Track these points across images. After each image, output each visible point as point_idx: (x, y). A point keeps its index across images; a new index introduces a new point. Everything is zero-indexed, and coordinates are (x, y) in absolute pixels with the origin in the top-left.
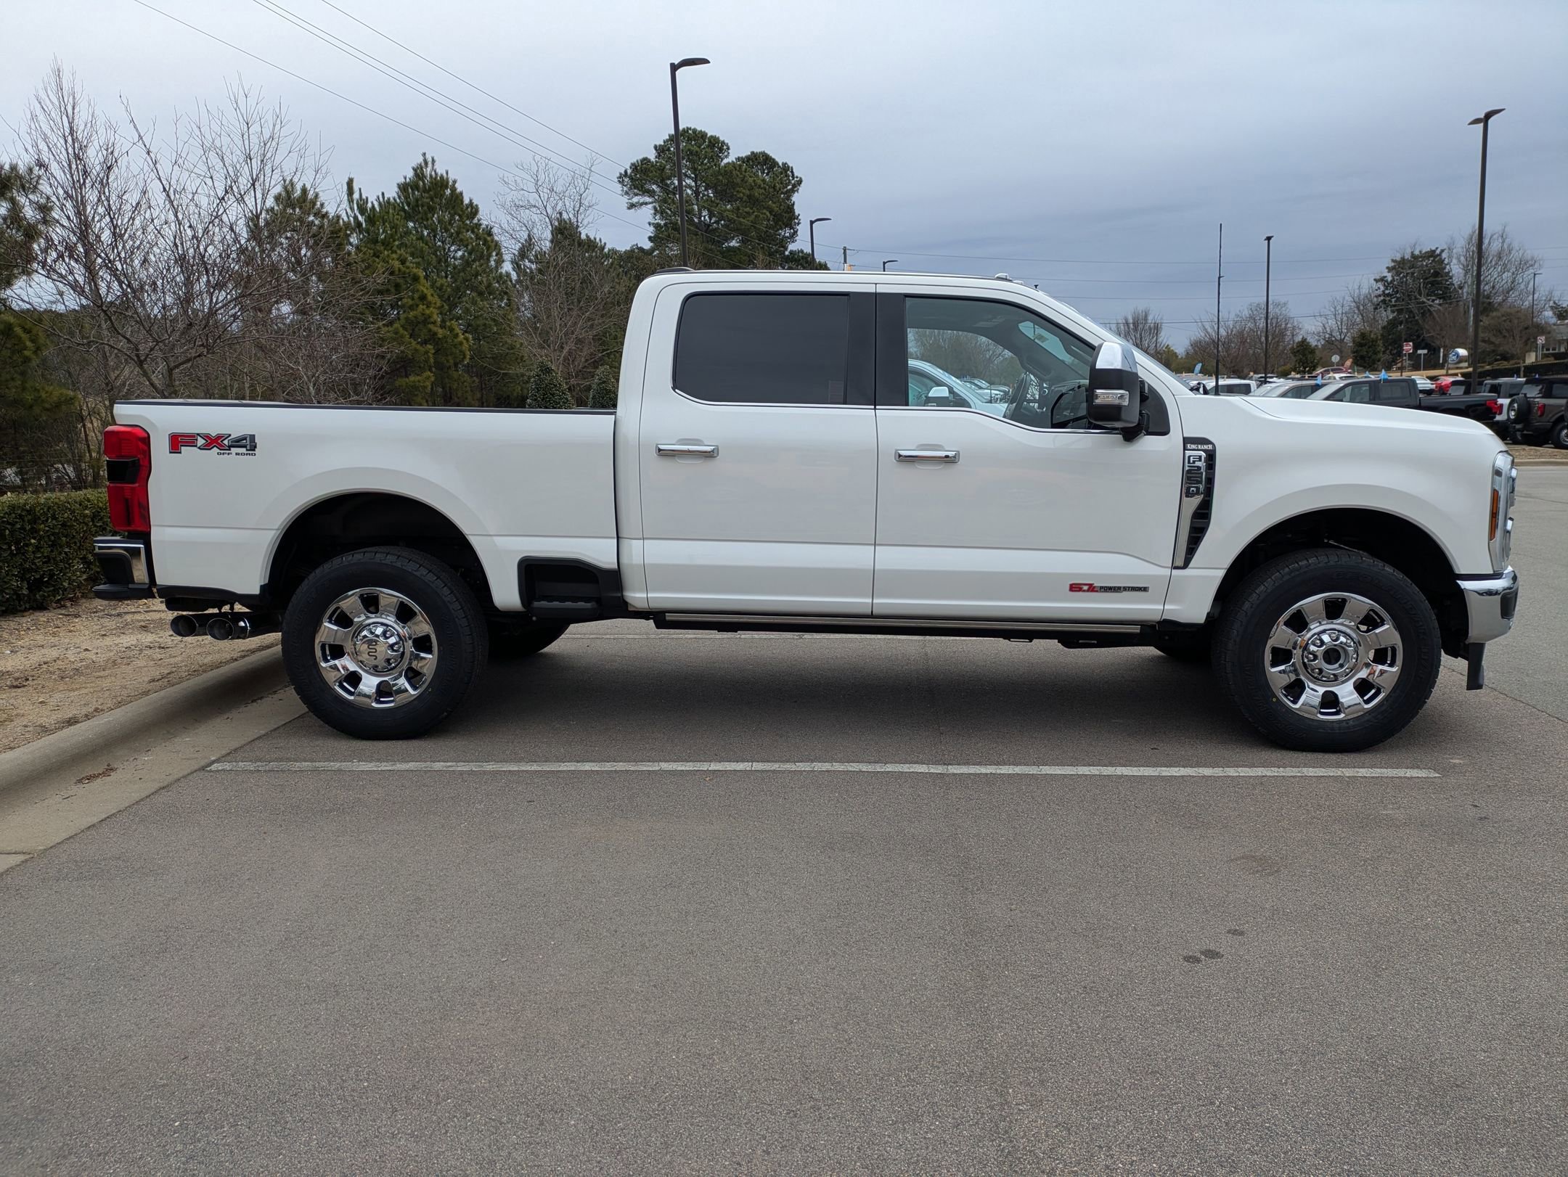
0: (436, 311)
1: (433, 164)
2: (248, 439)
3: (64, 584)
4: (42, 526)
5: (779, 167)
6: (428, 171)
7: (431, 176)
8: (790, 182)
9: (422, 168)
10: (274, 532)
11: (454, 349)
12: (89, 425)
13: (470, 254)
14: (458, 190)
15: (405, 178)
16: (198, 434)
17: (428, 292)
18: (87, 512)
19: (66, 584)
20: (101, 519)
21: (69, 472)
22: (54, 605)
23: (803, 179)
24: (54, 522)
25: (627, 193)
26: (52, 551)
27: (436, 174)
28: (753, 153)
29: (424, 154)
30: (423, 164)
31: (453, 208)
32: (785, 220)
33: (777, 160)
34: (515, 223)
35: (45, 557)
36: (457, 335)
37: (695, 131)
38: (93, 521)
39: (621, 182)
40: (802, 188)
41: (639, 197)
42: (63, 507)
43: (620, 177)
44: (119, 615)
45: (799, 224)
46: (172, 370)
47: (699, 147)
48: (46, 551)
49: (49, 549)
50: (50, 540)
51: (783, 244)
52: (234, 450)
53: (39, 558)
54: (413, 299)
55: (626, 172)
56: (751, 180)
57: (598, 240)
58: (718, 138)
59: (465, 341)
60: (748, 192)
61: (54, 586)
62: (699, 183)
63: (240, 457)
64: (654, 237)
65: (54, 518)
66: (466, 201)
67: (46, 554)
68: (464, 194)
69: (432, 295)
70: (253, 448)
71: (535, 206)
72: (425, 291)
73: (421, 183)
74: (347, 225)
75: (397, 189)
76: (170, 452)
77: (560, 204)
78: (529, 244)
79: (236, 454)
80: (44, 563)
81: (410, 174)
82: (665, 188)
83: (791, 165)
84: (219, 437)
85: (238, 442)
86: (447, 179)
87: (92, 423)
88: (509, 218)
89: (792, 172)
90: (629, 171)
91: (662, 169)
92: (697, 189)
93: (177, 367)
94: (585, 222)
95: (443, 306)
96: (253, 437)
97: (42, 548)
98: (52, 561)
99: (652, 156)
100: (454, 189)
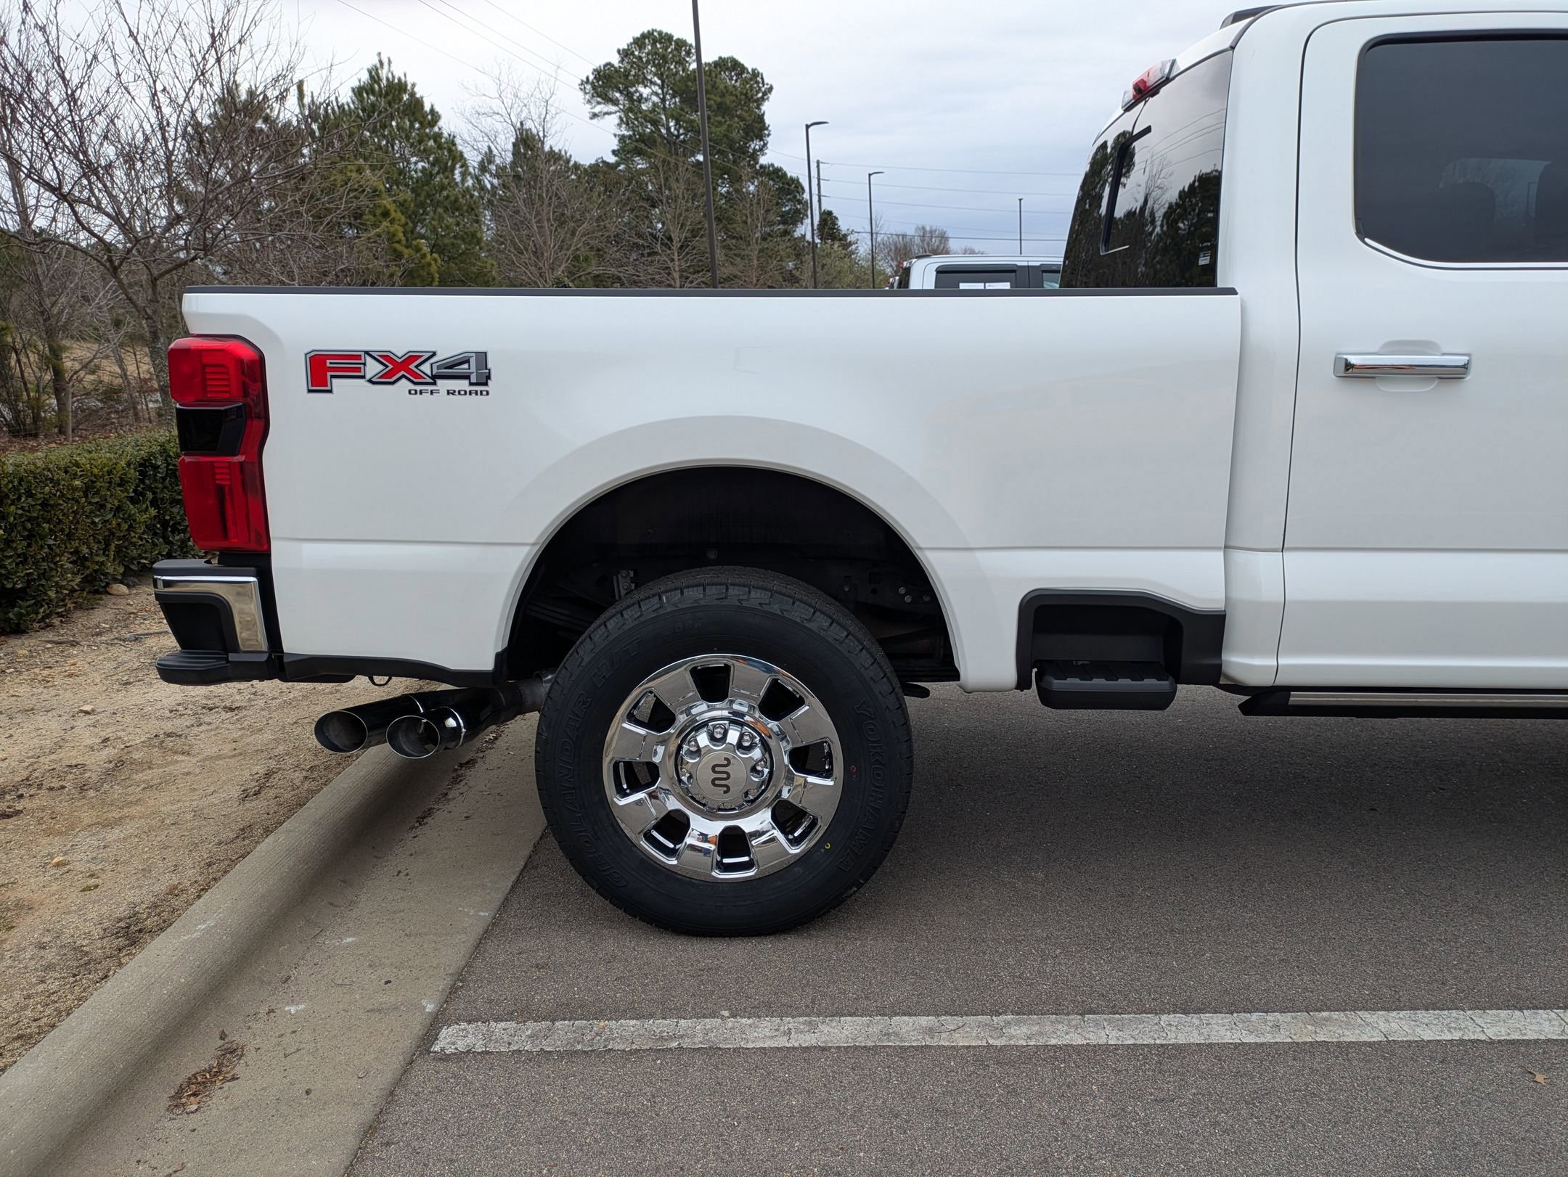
0: (401, 229)
1: (389, 65)
2: (473, 361)
3: (50, 593)
4: (13, 508)
5: (748, 73)
6: (384, 73)
7: (388, 79)
8: (760, 88)
9: (377, 69)
10: (526, 549)
11: (421, 272)
12: (24, 360)
13: (433, 165)
14: (418, 96)
15: (360, 81)
16: (367, 353)
17: (392, 208)
18: (77, 483)
19: (52, 594)
20: (97, 493)
21: (5, 413)
22: (36, 625)
23: (774, 87)
24: (30, 500)
25: (589, 102)
26: (29, 545)
27: (393, 77)
28: (720, 58)
29: (379, 54)
30: (378, 65)
31: (414, 114)
32: (756, 131)
33: (746, 65)
34: (476, 133)
35: (19, 556)
36: (424, 256)
37: (660, 33)
38: (86, 496)
39: (584, 90)
40: (772, 96)
41: (602, 106)
42: (41, 477)
43: (582, 84)
44: (137, 639)
45: (769, 135)
46: (156, 279)
47: (666, 50)
48: (21, 546)
49: (25, 543)
50: (25, 528)
51: (754, 156)
52: (443, 385)
53: (11, 557)
54: (375, 216)
55: (587, 78)
56: (722, 86)
57: (563, 153)
58: (685, 41)
59: (433, 262)
60: (719, 100)
61: (34, 598)
62: (665, 90)
63: (457, 397)
64: (618, 150)
65: (29, 494)
66: (427, 108)
67: (20, 551)
68: (425, 100)
69: (396, 211)
70: (485, 380)
71: (498, 114)
72: (388, 206)
73: (376, 86)
74: (298, 132)
75: (350, 94)
76: (310, 391)
77: (525, 110)
78: (489, 156)
79: (448, 393)
80: (17, 564)
81: (365, 77)
82: (629, 96)
83: (760, 71)
84: (412, 358)
85: (452, 369)
86: (406, 82)
87: (28, 357)
88: (470, 126)
89: (762, 78)
90: (591, 77)
91: (626, 74)
92: (664, 97)
93: (162, 275)
94: (553, 131)
95: (407, 224)
96: (482, 357)
97: (13, 541)
98: (30, 561)
99: (615, 60)
100: (413, 94)
